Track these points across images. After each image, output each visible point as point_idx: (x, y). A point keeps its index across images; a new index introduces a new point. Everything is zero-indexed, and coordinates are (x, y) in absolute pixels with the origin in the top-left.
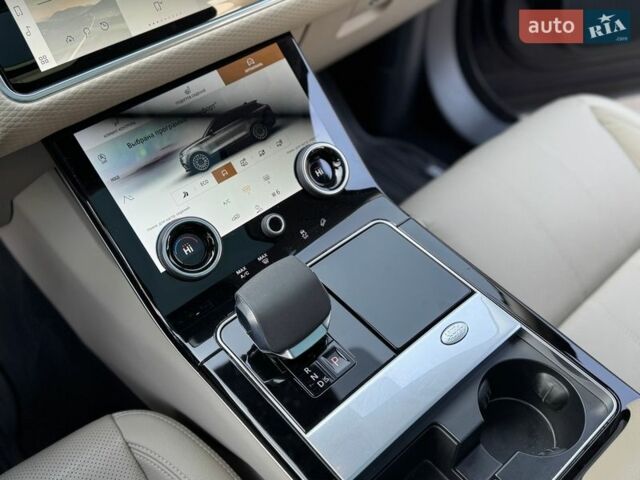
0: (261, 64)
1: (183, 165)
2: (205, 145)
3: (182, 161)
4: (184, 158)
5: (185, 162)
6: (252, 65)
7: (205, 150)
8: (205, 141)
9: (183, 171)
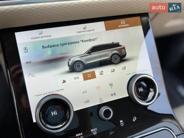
0: (128, 25)
1: (69, 65)
2: (84, 58)
3: (68, 63)
4: (70, 62)
5: (70, 64)
6: (123, 24)
7: (83, 61)
8: (85, 56)
9: (67, 68)
